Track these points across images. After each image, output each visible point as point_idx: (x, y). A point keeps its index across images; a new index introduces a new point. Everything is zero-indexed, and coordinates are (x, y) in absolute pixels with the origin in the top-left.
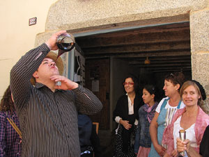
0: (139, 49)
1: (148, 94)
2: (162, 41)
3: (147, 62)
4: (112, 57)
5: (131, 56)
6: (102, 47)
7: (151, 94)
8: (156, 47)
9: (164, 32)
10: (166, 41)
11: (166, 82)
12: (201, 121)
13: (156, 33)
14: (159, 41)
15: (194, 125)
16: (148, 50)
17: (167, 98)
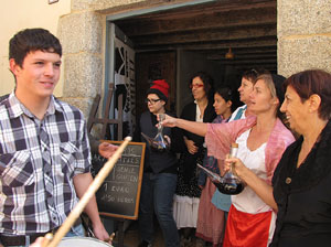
0: (217, 36)
1: (223, 101)
2: (251, 22)
3: (229, 56)
4: (179, 49)
5: (208, 47)
6: (163, 35)
7: (227, 101)
8: (242, 32)
9: (253, 9)
10: (256, 23)
11: (244, 80)
12: (276, 139)
13: (242, 11)
14: (245, 23)
15: (264, 145)
16: (231, 38)
17: (243, 107)
